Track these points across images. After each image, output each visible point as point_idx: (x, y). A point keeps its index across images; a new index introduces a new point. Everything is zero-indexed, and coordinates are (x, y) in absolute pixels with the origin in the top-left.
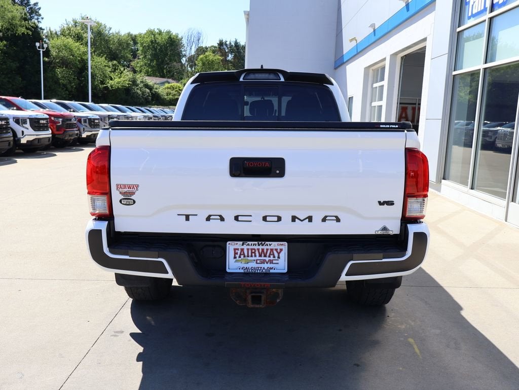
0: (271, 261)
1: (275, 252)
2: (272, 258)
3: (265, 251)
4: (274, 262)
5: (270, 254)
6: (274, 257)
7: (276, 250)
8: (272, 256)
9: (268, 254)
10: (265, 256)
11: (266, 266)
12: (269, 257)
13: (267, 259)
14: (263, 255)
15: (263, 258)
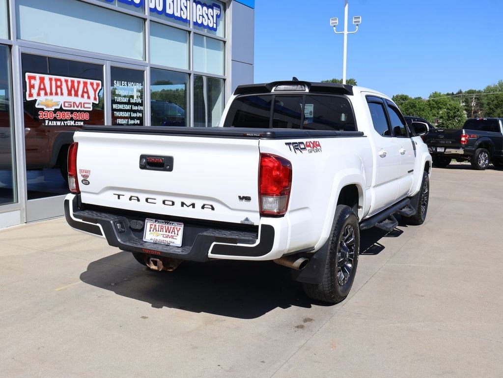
0: (172, 237)
1: (175, 229)
2: (173, 234)
3: (169, 228)
4: (174, 237)
5: (172, 231)
6: (175, 234)
7: (177, 228)
8: (173, 233)
9: (171, 232)
10: (169, 232)
11: (169, 240)
12: (172, 233)
13: (170, 234)
14: (168, 231)
15: (167, 233)
